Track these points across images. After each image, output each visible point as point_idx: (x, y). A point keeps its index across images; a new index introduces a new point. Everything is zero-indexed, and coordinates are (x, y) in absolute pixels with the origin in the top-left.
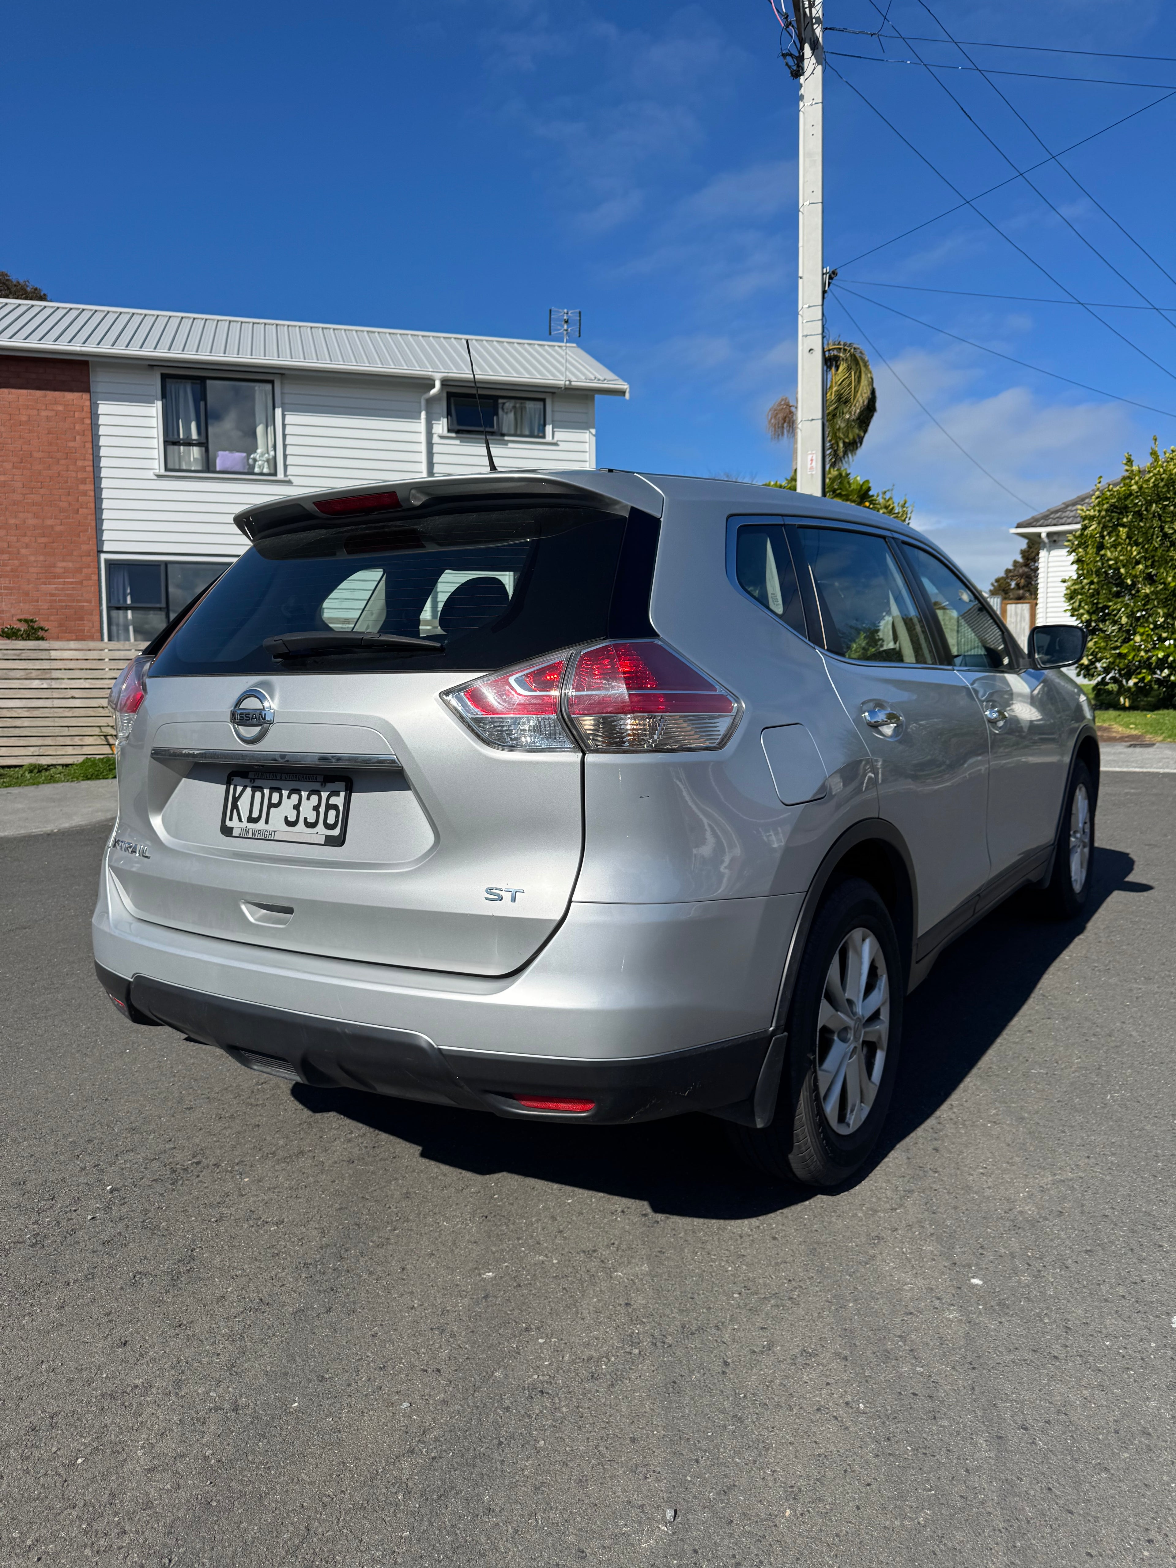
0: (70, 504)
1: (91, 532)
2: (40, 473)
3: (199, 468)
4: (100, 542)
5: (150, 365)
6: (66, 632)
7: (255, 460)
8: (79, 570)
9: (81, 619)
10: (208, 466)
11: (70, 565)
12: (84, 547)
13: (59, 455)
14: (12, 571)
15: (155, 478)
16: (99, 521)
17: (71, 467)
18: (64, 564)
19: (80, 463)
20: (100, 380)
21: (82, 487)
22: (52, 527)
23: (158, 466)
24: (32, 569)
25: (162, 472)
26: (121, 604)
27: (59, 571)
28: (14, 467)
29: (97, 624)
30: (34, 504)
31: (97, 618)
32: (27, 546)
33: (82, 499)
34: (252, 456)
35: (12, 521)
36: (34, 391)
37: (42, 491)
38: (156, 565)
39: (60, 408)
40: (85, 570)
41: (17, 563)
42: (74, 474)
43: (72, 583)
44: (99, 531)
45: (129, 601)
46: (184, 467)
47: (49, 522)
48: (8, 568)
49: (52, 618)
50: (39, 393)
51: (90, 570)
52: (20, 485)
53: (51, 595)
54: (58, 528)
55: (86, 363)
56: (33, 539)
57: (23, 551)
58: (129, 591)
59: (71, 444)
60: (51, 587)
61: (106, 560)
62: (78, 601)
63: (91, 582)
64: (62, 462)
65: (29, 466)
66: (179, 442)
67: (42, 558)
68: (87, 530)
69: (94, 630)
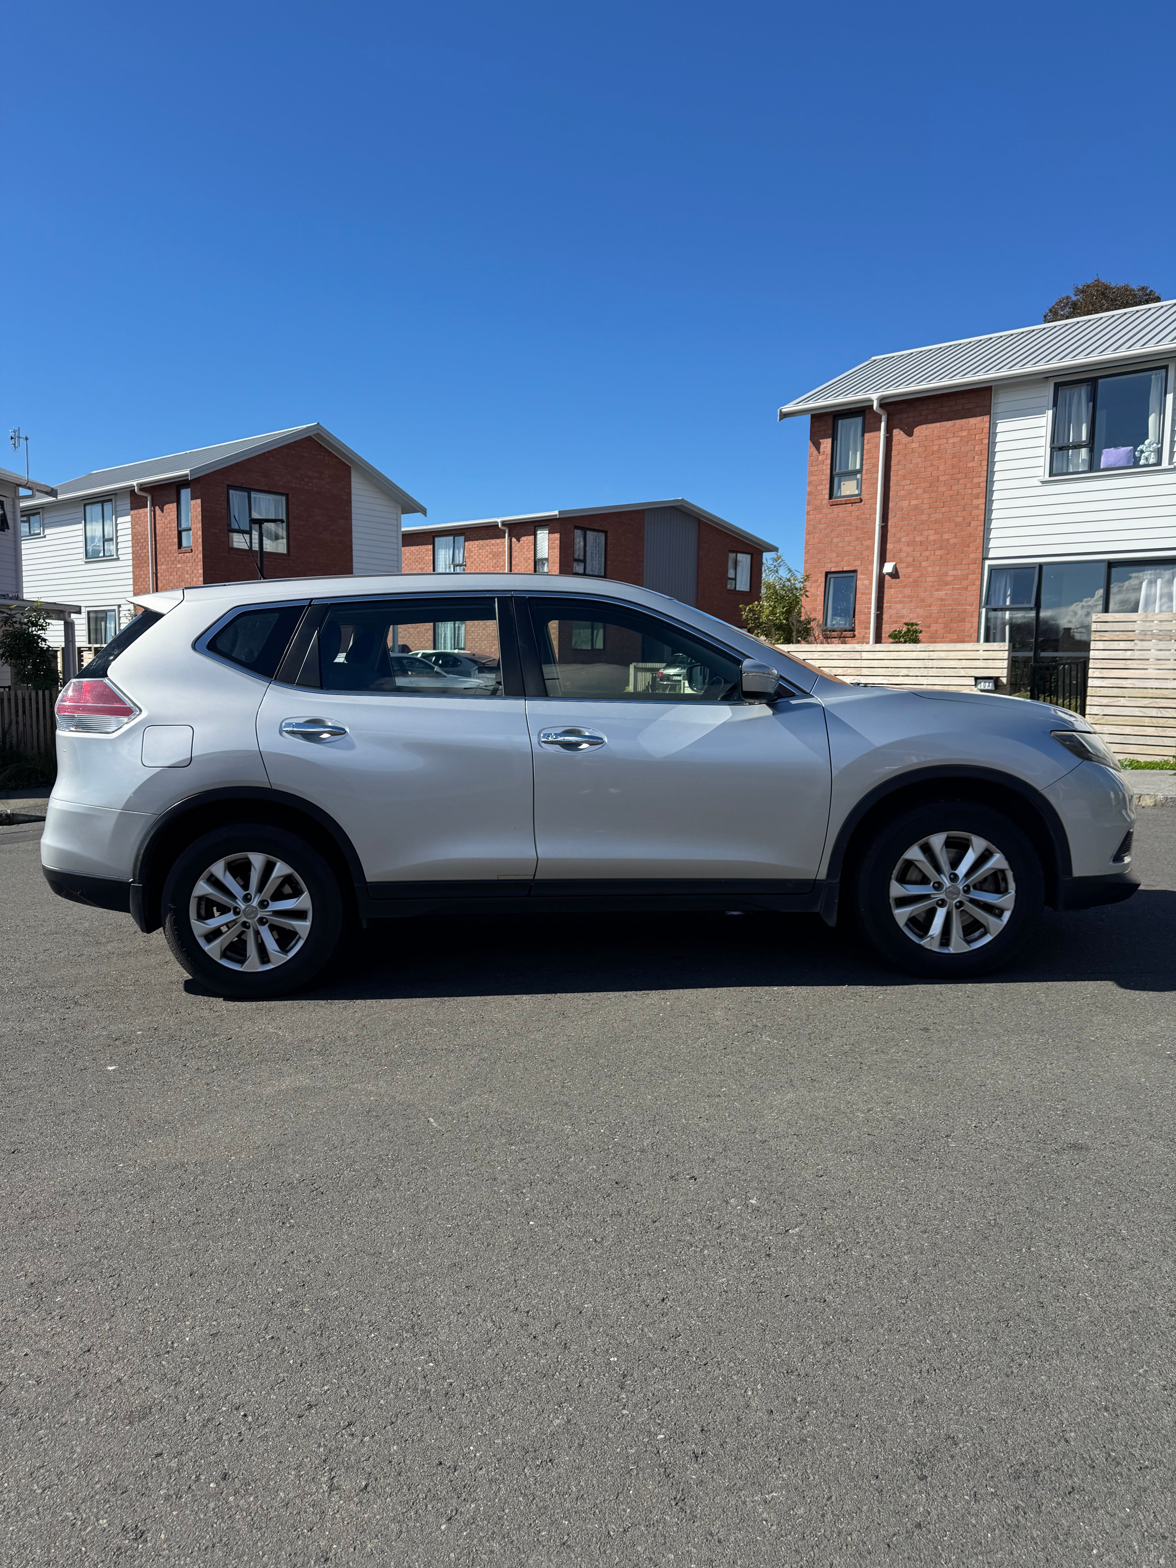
0: (964, 519)
1: (979, 541)
2: (943, 494)
3: (1086, 469)
4: (985, 549)
5: (1044, 377)
6: (950, 633)
7: (1142, 452)
8: (965, 577)
9: (963, 620)
10: (1093, 465)
11: (959, 572)
12: (972, 556)
13: (959, 476)
14: (915, 581)
15: (1041, 484)
16: (987, 530)
17: (969, 485)
18: (955, 572)
19: (976, 480)
20: (1000, 402)
21: (975, 502)
22: (948, 540)
23: (1043, 472)
24: (929, 579)
25: (1047, 478)
26: (1001, 605)
27: (949, 579)
28: (924, 492)
29: (976, 625)
30: (936, 522)
31: (976, 619)
32: (927, 559)
33: (975, 512)
34: (1138, 449)
35: (918, 539)
36: (946, 423)
37: (944, 510)
38: (1029, 567)
39: (965, 433)
40: (971, 576)
41: (918, 574)
42: (969, 491)
43: (959, 589)
44: (986, 539)
45: (1008, 603)
46: (1071, 470)
47: (946, 536)
48: (911, 580)
49: (940, 620)
50: (949, 424)
51: (974, 576)
52: (927, 506)
53: (942, 600)
54: (952, 541)
55: (989, 389)
56: (933, 552)
57: (924, 564)
58: (1009, 593)
59: (970, 465)
60: (942, 594)
61: (989, 566)
62: (963, 605)
63: (974, 587)
64: (961, 481)
65: (936, 488)
66: (1069, 446)
67: (937, 568)
68: (975, 541)
69: (972, 629)
